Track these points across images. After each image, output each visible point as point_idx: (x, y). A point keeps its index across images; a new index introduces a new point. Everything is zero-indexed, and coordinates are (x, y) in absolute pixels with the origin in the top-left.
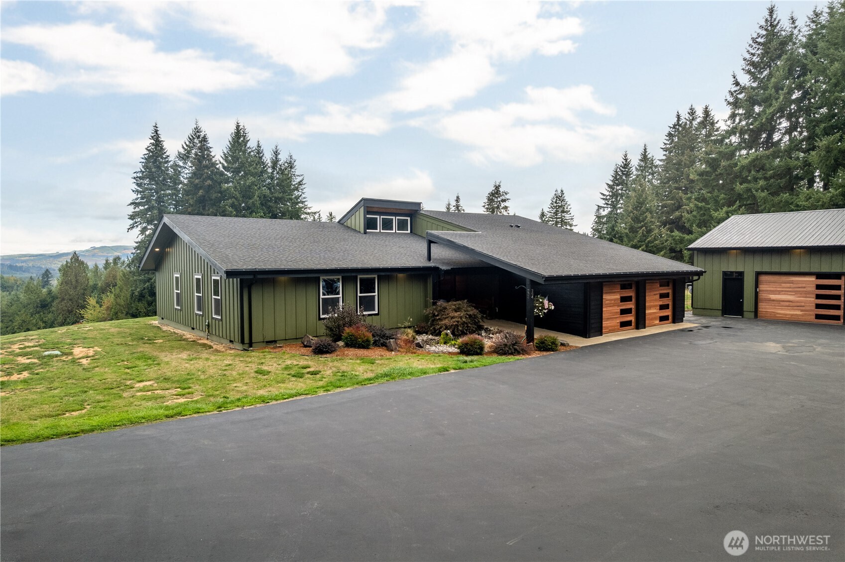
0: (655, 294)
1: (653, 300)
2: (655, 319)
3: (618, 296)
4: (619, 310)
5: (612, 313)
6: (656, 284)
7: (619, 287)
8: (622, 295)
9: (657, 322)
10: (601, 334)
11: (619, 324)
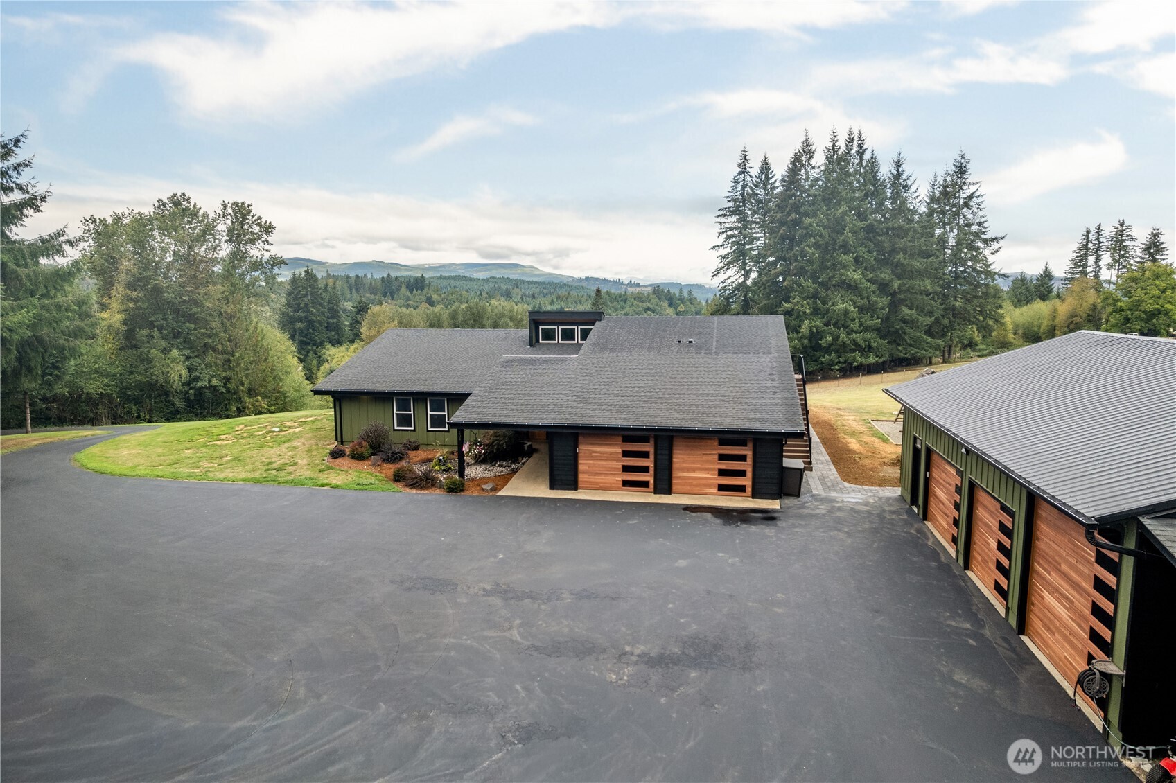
0: (704, 454)
1: (703, 461)
2: (709, 486)
3: (619, 450)
4: (621, 467)
5: (606, 468)
6: (713, 441)
7: (620, 438)
8: (625, 449)
9: (715, 491)
10: (576, 489)
11: (621, 482)
